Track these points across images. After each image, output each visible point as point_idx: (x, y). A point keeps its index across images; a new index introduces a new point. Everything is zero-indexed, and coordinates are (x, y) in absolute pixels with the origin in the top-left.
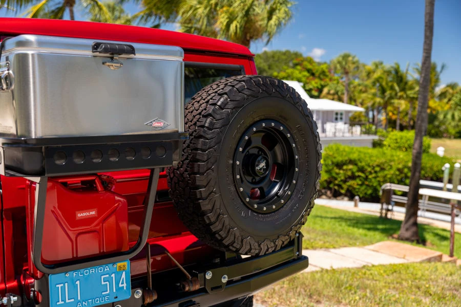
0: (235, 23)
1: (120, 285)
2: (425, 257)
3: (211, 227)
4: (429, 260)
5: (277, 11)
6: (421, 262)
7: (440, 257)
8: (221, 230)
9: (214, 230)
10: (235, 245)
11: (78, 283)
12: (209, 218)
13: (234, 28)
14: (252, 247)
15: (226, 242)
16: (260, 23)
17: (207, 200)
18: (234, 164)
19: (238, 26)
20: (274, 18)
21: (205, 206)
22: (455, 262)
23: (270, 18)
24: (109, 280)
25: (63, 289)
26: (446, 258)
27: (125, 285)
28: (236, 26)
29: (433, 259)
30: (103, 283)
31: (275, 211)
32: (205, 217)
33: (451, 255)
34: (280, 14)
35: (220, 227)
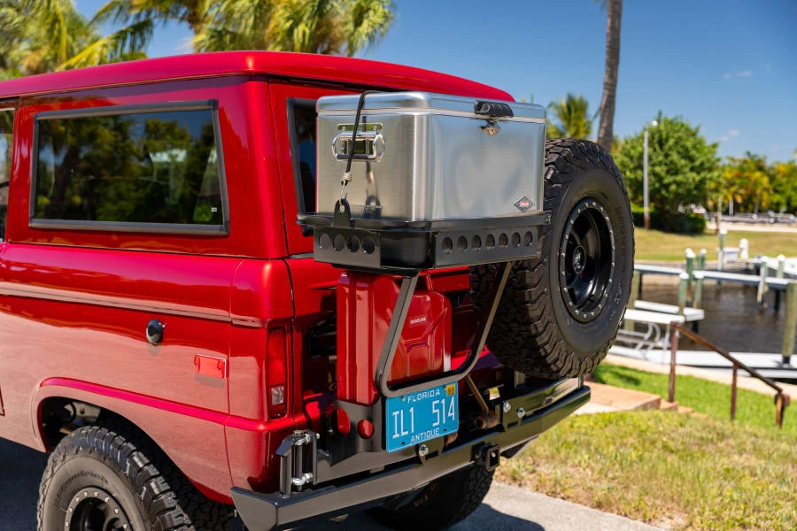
0: (302, 27)
1: (449, 415)
2: (639, 403)
3: (537, 339)
4: (645, 407)
5: (371, 13)
6: (636, 409)
7: (658, 401)
8: (547, 343)
9: (539, 343)
10: (558, 363)
11: (412, 410)
12: (536, 328)
13: (300, 35)
14: (574, 367)
15: (549, 360)
16: (341, 29)
17: (537, 304)
18: (560, 256)
19: (308, 31)
20: (365, 24)
21: (534, 311)
22: (675, 409)
23: (358, 23)
24: (439, 406)
25: (399, 416)
26: (665, 404)
27: (453, 414)
28: (304, 33)
29: (649, 406)
30: (434, 411)
31: (594, 319)
32: (532, 327)
33: (671, 400)
34: (374, 18)
35: (546, 339)
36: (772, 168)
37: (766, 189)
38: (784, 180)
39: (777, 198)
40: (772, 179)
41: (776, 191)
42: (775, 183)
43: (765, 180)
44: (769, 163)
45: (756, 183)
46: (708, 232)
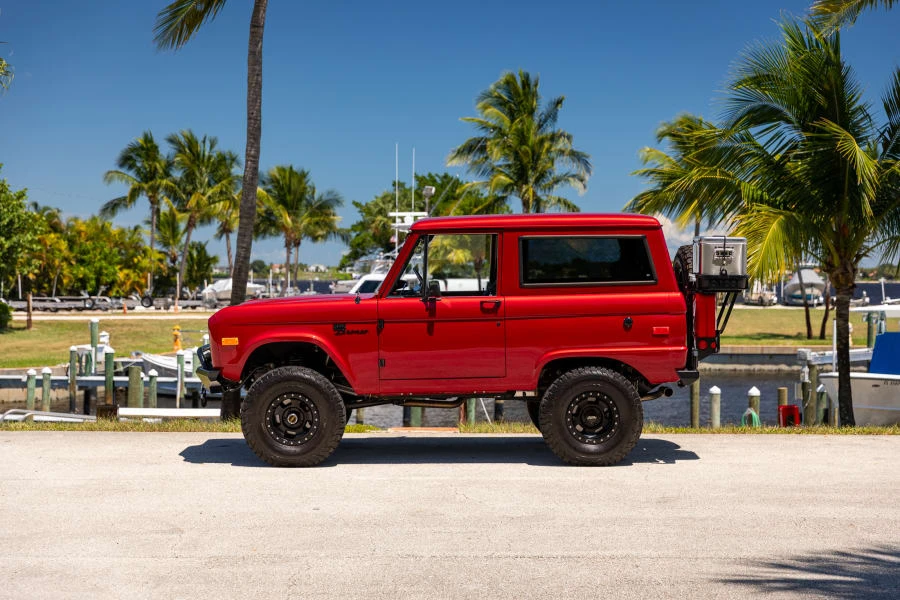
36: (69, 227)
37: (66, 259)
38: (89, 245)
39: (82, 271)
40: (71, 243)
41: (81, 262)
42: (76, 249)
43: (64, 245)
44: (64, 219)
45: (51, 251)
46: (14, 325)
